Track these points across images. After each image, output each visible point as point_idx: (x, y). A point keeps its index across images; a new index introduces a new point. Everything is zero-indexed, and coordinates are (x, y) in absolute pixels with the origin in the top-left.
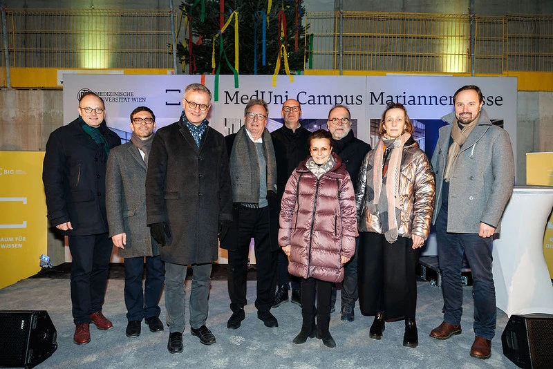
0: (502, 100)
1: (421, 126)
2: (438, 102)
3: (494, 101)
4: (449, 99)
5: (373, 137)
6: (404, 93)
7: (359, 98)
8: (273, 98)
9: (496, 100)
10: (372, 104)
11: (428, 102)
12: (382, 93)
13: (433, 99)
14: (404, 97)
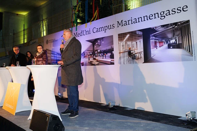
0: (187, 7)
1: (141, 33)
2: (148, 19)
3: (181, 9)
4: (154, 15)
5: (119, 42)
6: (131, 18)
7: (113, 25)
8: (86, 32)
9: (183, 9)
10: (118, 27)
11: (143, 20)
12: (122, 21)
13: (146, 18)
14: (132, 20)
